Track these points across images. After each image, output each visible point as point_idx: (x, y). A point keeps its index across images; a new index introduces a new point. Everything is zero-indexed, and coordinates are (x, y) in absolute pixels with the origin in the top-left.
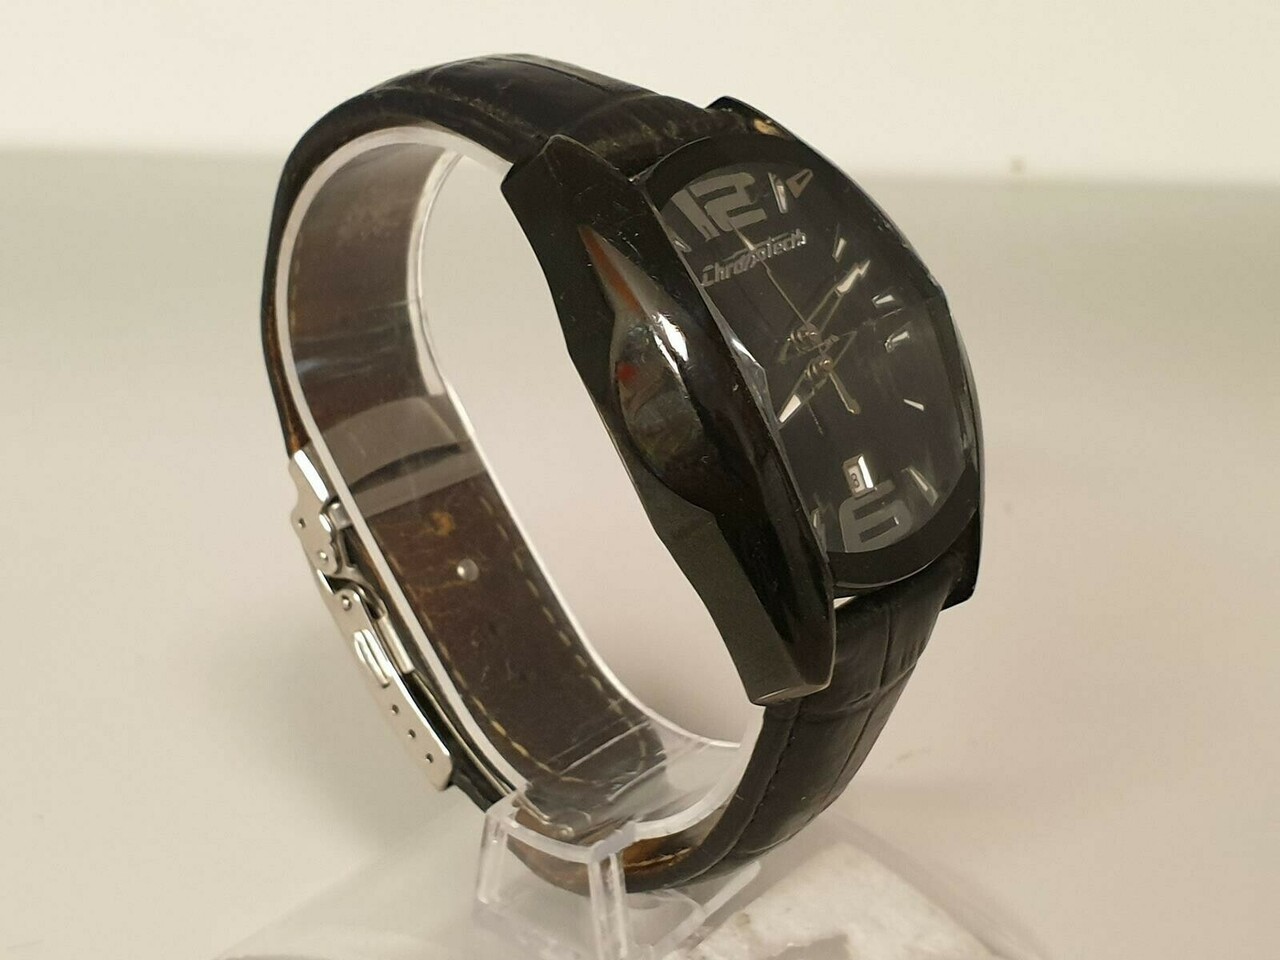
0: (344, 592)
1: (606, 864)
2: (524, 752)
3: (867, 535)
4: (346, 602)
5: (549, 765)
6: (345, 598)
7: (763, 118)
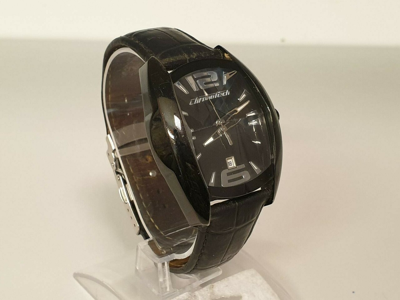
0: (118, 175)
1: (163, 264)
2: (157, 228)
3: (230, 181)
4: (118, 178)
5: (163, 233)
6: (118, 177)
7: (227, 52)
